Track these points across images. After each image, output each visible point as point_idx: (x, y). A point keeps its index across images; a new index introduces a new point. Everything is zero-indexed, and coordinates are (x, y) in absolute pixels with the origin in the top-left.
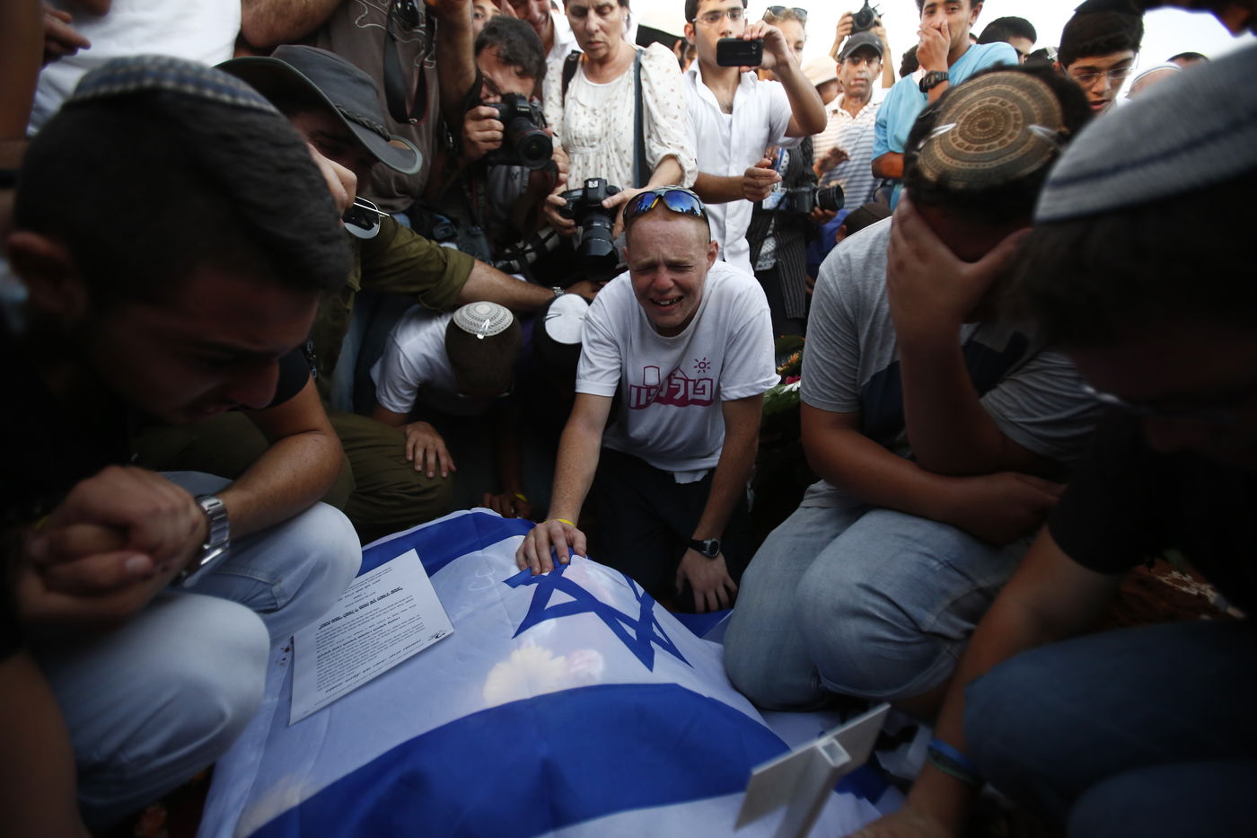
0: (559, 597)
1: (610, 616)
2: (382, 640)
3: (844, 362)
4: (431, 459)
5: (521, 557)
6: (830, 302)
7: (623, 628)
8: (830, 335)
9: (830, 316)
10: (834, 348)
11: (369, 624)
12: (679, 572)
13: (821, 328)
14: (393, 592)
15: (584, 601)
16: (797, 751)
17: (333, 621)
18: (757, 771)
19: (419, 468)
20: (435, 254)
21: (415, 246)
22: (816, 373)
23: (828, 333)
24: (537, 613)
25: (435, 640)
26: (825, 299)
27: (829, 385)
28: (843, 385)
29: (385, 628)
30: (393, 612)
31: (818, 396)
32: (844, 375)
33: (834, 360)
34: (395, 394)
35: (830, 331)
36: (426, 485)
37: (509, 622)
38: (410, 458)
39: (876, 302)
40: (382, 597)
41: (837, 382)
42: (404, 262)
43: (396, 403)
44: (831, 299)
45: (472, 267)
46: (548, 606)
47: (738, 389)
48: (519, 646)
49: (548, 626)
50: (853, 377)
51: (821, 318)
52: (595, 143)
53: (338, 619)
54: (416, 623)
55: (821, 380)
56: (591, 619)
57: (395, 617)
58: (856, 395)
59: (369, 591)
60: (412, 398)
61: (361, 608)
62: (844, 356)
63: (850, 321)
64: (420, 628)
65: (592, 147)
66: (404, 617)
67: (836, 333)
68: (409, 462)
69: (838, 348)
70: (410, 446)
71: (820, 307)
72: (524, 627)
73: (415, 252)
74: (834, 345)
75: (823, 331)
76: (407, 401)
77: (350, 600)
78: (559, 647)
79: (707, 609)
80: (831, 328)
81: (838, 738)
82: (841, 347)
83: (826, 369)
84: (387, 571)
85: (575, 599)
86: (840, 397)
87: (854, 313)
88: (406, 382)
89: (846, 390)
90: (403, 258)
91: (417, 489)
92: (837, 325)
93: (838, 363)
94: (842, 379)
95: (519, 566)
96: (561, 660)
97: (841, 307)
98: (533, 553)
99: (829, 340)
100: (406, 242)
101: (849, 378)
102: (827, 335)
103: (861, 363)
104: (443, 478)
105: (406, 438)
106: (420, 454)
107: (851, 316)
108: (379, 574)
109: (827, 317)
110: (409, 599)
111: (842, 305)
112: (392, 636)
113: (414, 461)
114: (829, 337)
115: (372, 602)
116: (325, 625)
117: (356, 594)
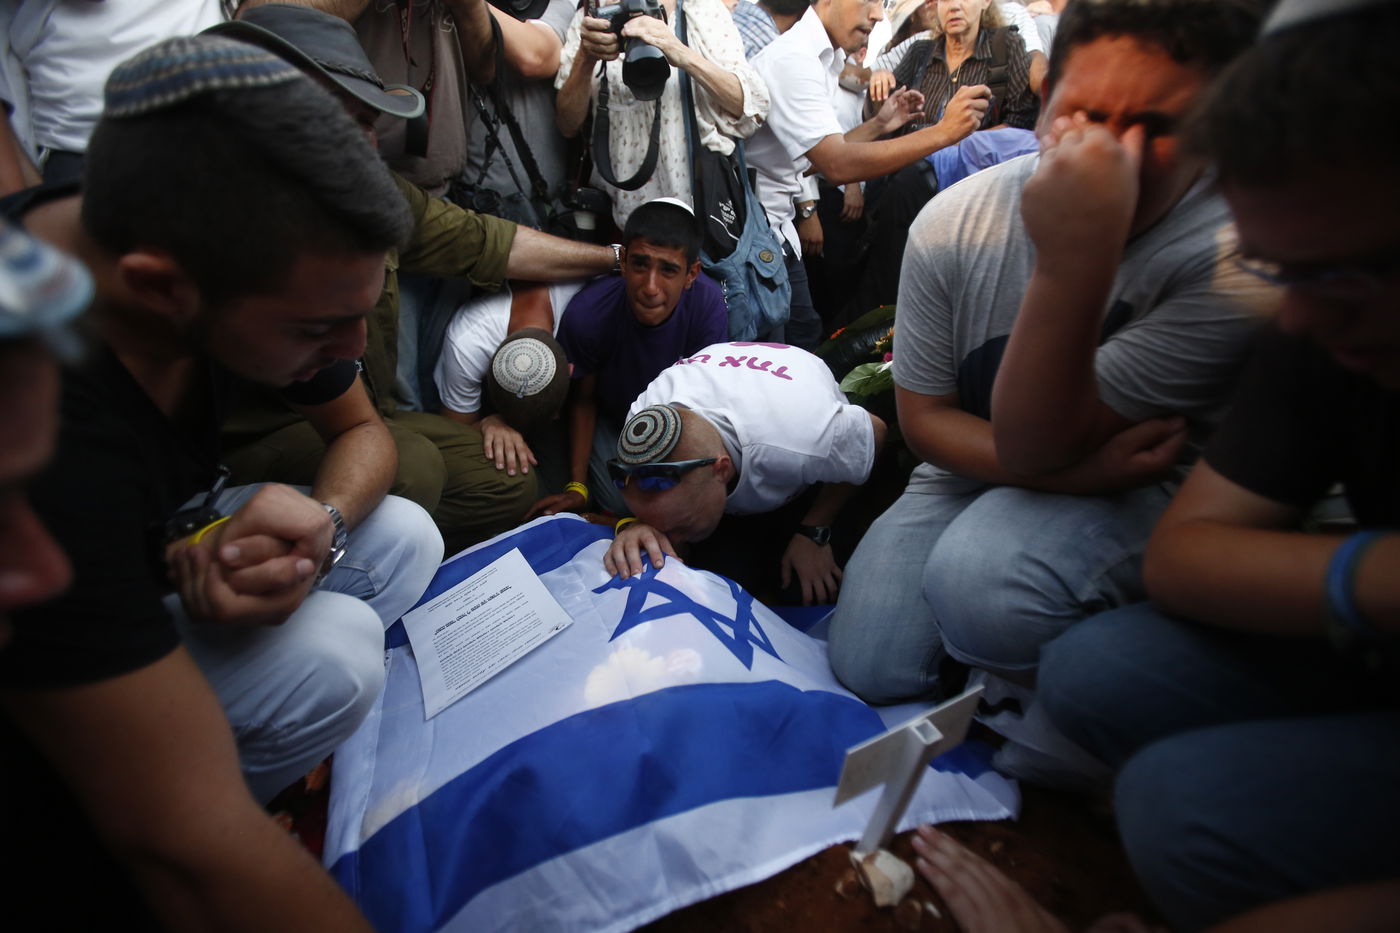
0: (653, 600)
1: (706, 616)
2: (501, 638)
3: (940, 340)
4: (511, 456)
5: (609, 561)
6: (922, 270)
7: (720, 629)
8: (922, 308)
9: (922, 287)
10: (928, 324)
11: (483, 625)
12: (786, 563)
13: (913, 301)
14: (502, 591)
15: (680, 603)
16: (892, 731)
17: (448, 625)
18: (851, 751)
19: (500, 466)
20: (474, 224)
21: (450, 215)
22: (909, 353)
23: (920, 306)
24: (632, 616)
25: (555, 632)
26: (917, 268)
27: (922, 365)
28: (938, 365)
29: (502, 627)
30: (507, 610)
31: (913, 379)
32: (939, 354)
33: (928, 338)
34: (459, 394)
35: (923, 305)
36: (510, 483)
37: (603, 626)
38: (491, 456)
39: (970, 270)
41: (933, 363)
42: (443, 234)
43: (464, 403)
44: (923, 267)
45: (515, 231)
46: (643, 610)
48: (616, 648)
49: (643, 629)
50: (949, 356)
51: (912, 289)
53: (452, 623)
54: (534, 618)
55: (914, 360)
56: (687, 619)
57: (510, 615)
58: (954, 375)
59: (477, 593)
60: (477, 394)
61: (473, 610)
62: (939, 333)
63: (943, 291)
64: (538, 623)
66: (518, 615)
67: (929, 306)
68: (490, 460)
69: (932, 325)
70: (488, 444)
71: (911, 277)
72: (620, 630)
73: (451, 222)
74: (928, 321)
75: (915, 304)
76: (473, 398)
77: (460, 603)
78: (656, 649)
79: (815, 601)
80: (924, 302)
81: (932, 718)
82: (935, 322)
83: (919, 347)
84: (492, 572)
85: (669, 601)
86: (935, 378)
87: (947, 284)
88: (467, 379)
89: (941, 370)
90: (440, 231)
91: (501, 488)
92: (931, 297)
93: (932, 340)
94: (938, 358)
95: (609, 571)
96: (659, 660)
97: (933, 276)
98: (620, 556)
99: (921, 314)
100: (440, 212)
101: (945, 357)
102: (919, 309)
103: (955, 338)
104: (525, 474)
105: (483, 435)
106: (500, 452)
107: (945, 287)
108: (485, 576)
109: (919, 289)
110: (520, 596)
111: (935, 275)
112: (510, 633)
113: (494, 459)
114: (923, 312)
115: (483, 604)
116: (440, 630)
117: (465, 597)
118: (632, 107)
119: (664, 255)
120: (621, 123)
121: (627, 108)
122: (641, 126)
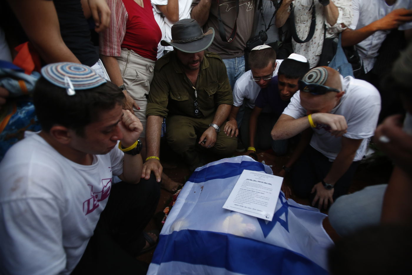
14: (269, 184)
29: (259, 194)
40: (265, 183)
47: (351, 134)
52: (305, 22)
53: (251, 180)
57: (264, 192)
61: (259, 182)
65: (304, 24)
115: (262, 182)
116: (248, 179)
117: (260, 177)
118: (305, 25)
119: (289, 82)
120: (300, 30)
121: (303, 25)
122: (306, 32)
